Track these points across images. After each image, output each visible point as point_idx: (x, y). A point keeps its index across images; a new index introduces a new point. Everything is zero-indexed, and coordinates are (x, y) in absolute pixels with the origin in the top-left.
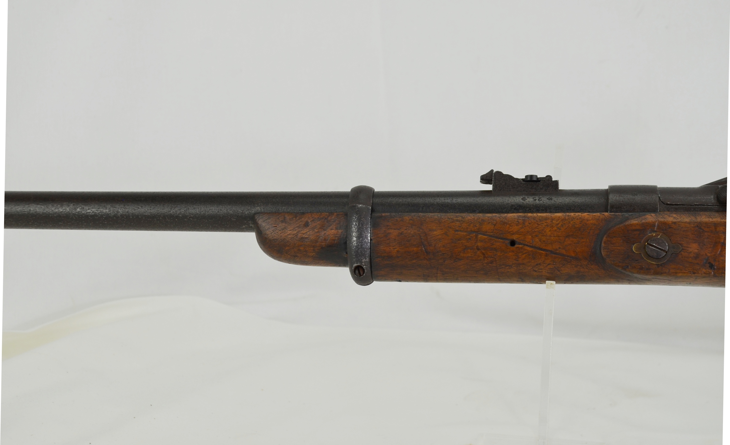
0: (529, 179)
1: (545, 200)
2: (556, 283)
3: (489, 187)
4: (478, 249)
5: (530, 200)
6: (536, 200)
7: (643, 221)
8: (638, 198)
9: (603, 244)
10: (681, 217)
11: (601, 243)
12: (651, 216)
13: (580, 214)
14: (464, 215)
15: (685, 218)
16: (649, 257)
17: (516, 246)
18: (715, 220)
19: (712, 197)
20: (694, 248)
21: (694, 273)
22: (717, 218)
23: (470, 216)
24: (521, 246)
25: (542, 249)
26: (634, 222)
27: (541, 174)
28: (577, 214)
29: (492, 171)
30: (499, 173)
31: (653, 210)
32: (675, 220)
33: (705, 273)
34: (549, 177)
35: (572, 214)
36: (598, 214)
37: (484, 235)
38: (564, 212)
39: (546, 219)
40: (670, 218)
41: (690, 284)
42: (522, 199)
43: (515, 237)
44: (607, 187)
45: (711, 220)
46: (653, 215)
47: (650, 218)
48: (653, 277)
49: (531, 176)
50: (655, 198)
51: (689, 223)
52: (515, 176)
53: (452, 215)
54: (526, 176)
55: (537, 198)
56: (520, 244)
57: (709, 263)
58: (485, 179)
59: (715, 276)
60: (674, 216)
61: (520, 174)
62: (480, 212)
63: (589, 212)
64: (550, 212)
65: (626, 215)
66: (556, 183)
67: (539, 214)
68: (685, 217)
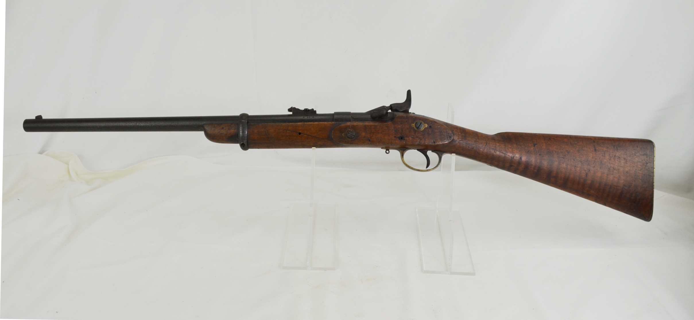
0: (305, 110)
1: (311, 118)
2: (316, 148)
3: (291, 113)
4: (287, 136)
5: (306, 118)
7: (346, 125)
8: (344, 116)
9: (332, 133)
11: (331, 133)
13: (324, 122)
14: (281, 123)
15: (360, 124)
16: (348, 138)
17: (301, 135)
18: (370, 124)
19: (370, 116)
20: (363, 134)
21: (364, 143)
23: (284, 124)
24: (303, 135)
25: (311, 136)
26: (343, 125)
27: (310, 108)
28: (323, 123)
29: (292, 107)
30: (295, 108)
31: (349, 121)
32: (357, 124)
33: (367, 143)
34: (313, 109)
35: (321, 123)
36: (330, 122)
37: (289, 131)
38: (318, 122)
39: (312, 124)
40: (355, 123)
41: (363, 147)
42: (303, 117)
43: (300, 132)
44: (333, 113)
45: (369, 124)
46: (349, 122)
47: (349, 124)
48: (350, 145)
49: (306, 109)
50: (350, 116)
51: (362, 125)
52: (301, 109)
53: (277, 124)
54: (305, 109)
55: (308, 117)
56: (302, 134)
57: (369, 139)
58: (290, 110)
59: (371, 144)
60: (357, 123)
61: (302, 108)
62: (288, 122)
63: (327, 122)
64: (313, 122)
65: (340, 123)
66: (315, 111)
67: (309, 123)
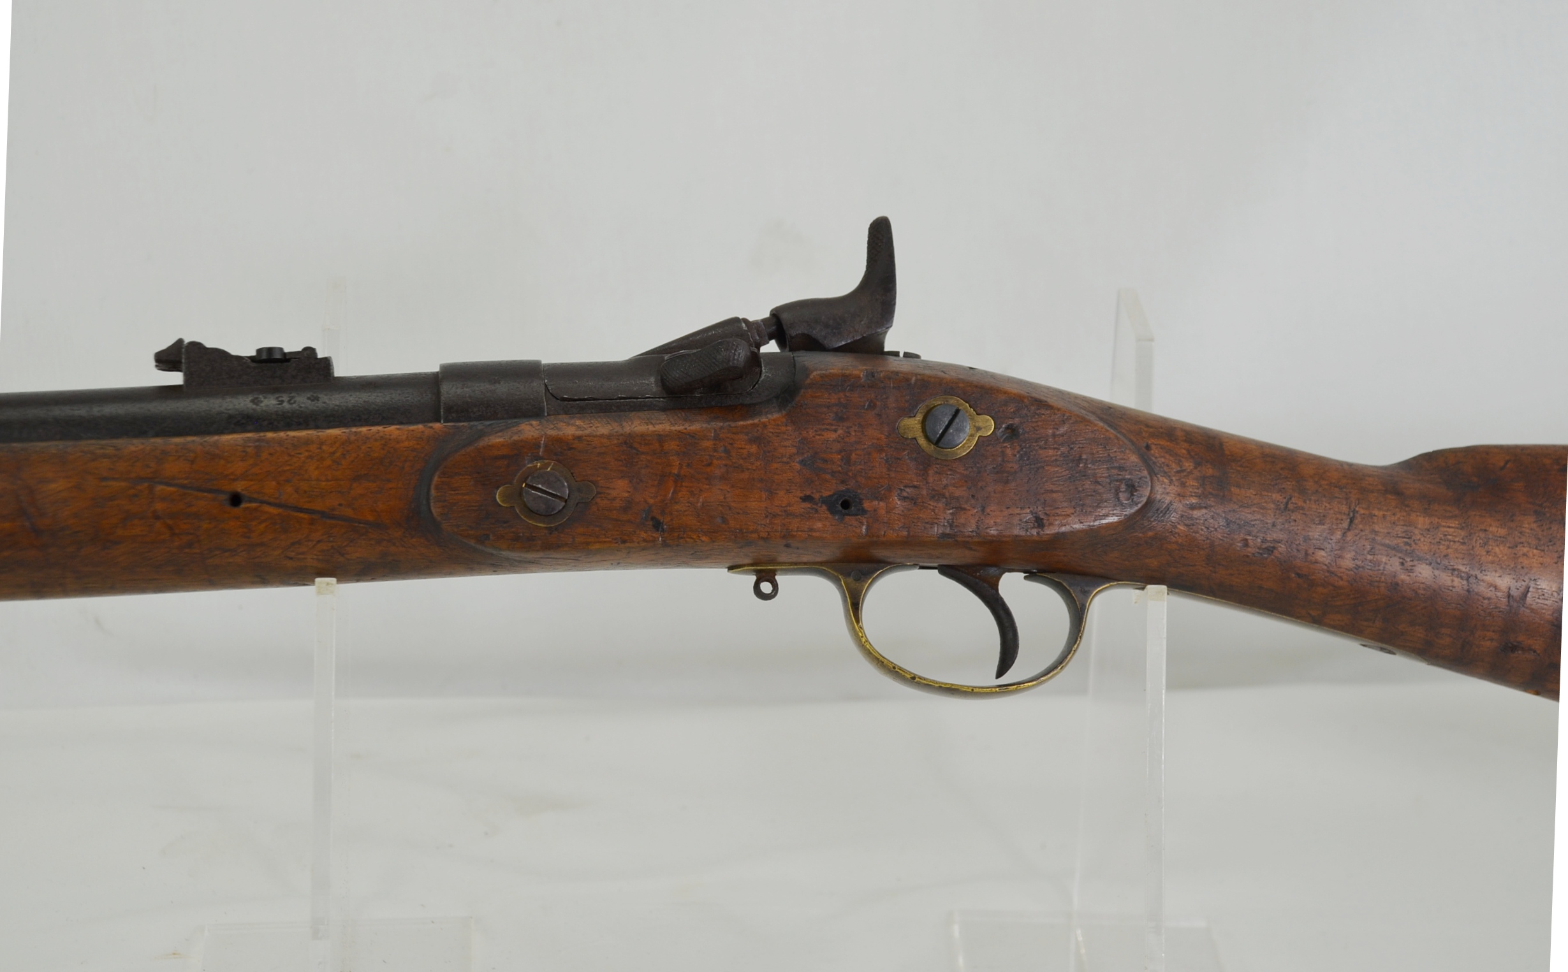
0: (264, 356)
1: (302, 401)
2: (339, 581)
3: (176, 378)
4: (157, 518)
5: (269, 403)
6: (282, 402)
7: (515, 438)
8: (503, 389)
9: (433, 492)
10: (591, 425)
11: (429, 486)
12: (531, 425)
13: (380, 428)
14: (120, 442)
15: (600, 428)
16: (531, 512)
17: (243, 505)
18: (659, 428)
19: (652, 380)
20: (620, 489)
21: (624, 542)
22: (663, 423)
23: (134, 445)
24: (254, 505)
25: (301, 510)
26: (496, 440)
27: (292, 345)
28: (374, 429)
29: (180, 341)
30: (196, 346)
31: (535, 412)
32: (579, 433)
33: (645, 540)
34: (310, 352)
35: (364, 429)
36: (420, 426)
37: (168, 484)
38: (346, 425)
39: (307, 442)
40: (570, 428)
41: (618, 564)
42: (252, 401)
43: (239, 487)
44: (437, 369)
45: (651, 428)
46: (534, 423)
47: (529, 430)
48: (541, 554)
49: (270, 350)
50: (537, 387)
51: (609, 437)
52: (234, 351)
53: (91, 445)
54: (259, 351)
55: (285, 398)
56: (251, 500)
57: (653, 518)
58: (167, 360)
59: (665, 545)
60: (578, 422)
61: (243, 347)
62: (157, 435)
63: (401, 423)
64: (317, 427)
65: (479, 425)
66: (326, 363)
67: (292, 434)
68: (599, 425)
